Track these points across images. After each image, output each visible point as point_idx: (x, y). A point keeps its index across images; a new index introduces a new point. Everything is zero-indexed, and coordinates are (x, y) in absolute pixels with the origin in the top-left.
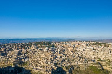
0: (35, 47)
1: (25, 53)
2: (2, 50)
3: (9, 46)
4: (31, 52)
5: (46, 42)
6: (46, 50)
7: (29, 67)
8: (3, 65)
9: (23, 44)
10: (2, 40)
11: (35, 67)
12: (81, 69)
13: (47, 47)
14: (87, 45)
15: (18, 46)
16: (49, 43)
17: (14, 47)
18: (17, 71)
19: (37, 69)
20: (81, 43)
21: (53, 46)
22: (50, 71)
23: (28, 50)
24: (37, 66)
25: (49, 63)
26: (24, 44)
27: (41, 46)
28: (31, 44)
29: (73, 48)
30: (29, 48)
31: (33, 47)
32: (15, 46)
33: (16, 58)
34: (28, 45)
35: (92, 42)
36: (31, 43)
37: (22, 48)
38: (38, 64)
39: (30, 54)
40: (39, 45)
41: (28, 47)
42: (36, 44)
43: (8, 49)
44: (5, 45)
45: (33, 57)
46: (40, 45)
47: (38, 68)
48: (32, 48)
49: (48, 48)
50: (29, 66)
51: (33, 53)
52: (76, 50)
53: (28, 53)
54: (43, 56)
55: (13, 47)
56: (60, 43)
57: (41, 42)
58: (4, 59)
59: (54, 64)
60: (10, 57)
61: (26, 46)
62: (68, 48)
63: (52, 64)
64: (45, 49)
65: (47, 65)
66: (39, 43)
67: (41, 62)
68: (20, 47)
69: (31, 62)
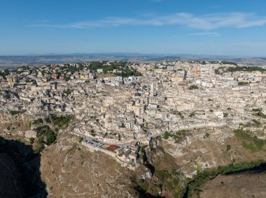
0: (90, 74)
1: (65, 92)
3: (28, 73)
4: (80, 89)
5: (116, 62)
6: (117, 84)
7: (72, 133)
8: (9, 122)
9: (62, 68)
11: (88, 134)
13: (119, 75)
16: (123, 64)
17: (40, 73)
21: (134, 73)
23: (73, 82)
24: (93, 133)
25: (128, 125)
26: (65, 69)
28: (81, 67)
30: (75, 78)
31: (86, 75)
32: (43, 73)
33: (41, 104)
34: (73, 70)
37: (58, 78)
38: (96, 128)
39: (76, 93)
40: (100, 71)
41: (72, 74)
42: (93, 67)
43: (22, 82)
44: (19, 70)
45: (84, 103)
48: (82, 77)
49: (121, 78)
50: (72, 130)
51: (85, 91)
53: (73, 90)
55: (36, 76)
56: (149, 66)
57: (105, 62)
60: (27, 103)
61: (69, 73)
63: (137, 129)
64: (114, 81)
65: (122, 129)
66: (100, 66)
67: (105, 120)
68: (54, 76)
69: (78, 117)
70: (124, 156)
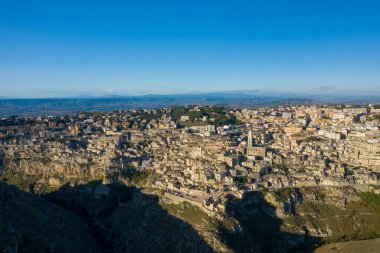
0: (172, 123)
1: (140, 143)
2: (73, 132)
3: (92, 121)
4: (159, 139)
5: (207, 107)
6: (208, 134)
7: (153, 186)
8: (76, 176)
9: (134, 115)
10: (69, 100)
11: (171, 186)
12: (328, 201)
13: (212, 123)
14: (357, 119)
15: (118, 121)
16: (220, 110)
17: (107, 121)
18: (119, 198)
19: (180, 195)
20: (335, 110)
21: (233, 121)
22: (220, 201)
23: (151, 133)
24: (178, 184)
25: (218, 176)
26: (137, 114)
27: (193, 121)
28: (160, 114)
29: (304, 128)
30: (152, 127)
31: (166, 124)
32: (111, 120)
33: (114, 156)
34: (149, 117)
35: (376, 107)
36: (159, 112)
37: (130, 127)
38: (181, 179)
39: (155, 145)
40: (184, 118)
41: (148, 122)
42: (175, 114)
43: (88, 130)
44: (81, 117)
45: (165, 157)
46: (187, 118)
47: (182, 190)
48: (161, 126)
49: (213, 127)
50: (154, 183)
51: (166, 142)
52: (316, 135)
53: (150, 142)
54: (197, 153)
55: (103, 124)
56: (256, 112)
57: (191, 107)
58: (80, 160)
59: (235, 179)
60: (95, 154)
61: (144, 121)
62: (286, 130)
63: (228, 181)
64: (205, 131)
65: (211, 182)
66: (186, 112)
67: (191, 172)
68: (125, 125)
69: (158, 171)
70: (212, 205)
